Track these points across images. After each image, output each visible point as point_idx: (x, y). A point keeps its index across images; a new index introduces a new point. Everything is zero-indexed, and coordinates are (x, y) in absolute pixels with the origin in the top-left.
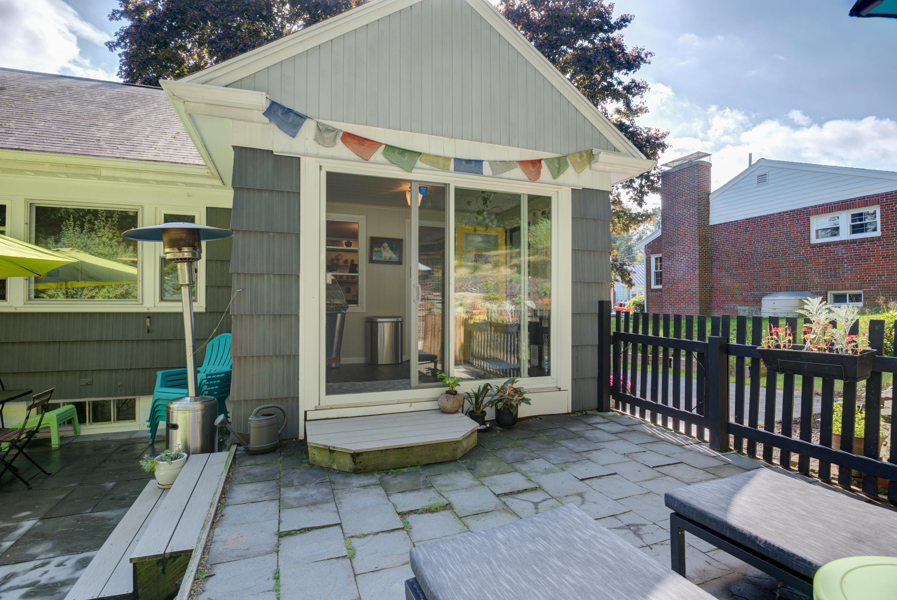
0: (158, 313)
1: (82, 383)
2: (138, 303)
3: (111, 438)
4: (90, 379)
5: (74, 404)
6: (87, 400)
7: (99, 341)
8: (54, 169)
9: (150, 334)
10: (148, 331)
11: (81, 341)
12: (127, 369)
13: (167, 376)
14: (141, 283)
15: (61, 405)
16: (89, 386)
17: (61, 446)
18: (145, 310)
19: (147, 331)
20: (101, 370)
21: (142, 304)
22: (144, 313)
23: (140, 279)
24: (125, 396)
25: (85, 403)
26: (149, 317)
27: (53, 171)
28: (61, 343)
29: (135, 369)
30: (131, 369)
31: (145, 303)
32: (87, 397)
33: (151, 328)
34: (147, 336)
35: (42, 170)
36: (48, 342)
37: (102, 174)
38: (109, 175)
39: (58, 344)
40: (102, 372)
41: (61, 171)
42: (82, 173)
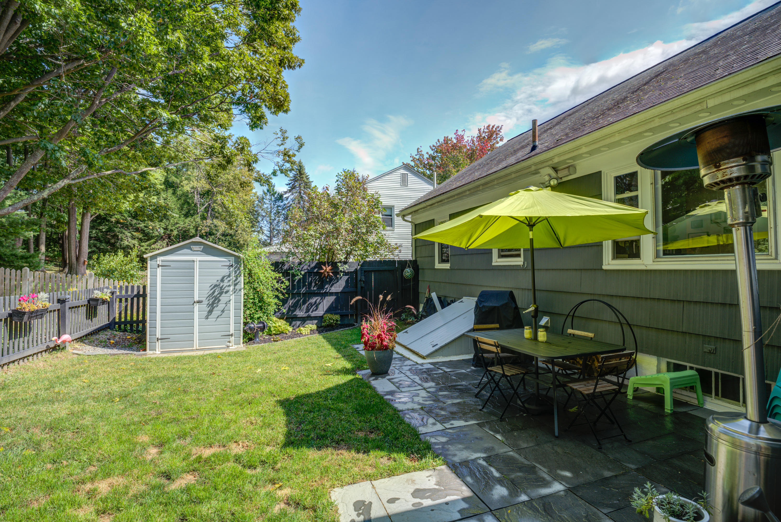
1: (705, 350)
2: (770, 257)
4: (713, 347)
5: (697, 370)
6: (714, 370)
7: (724, 304)
8: (664, 121)
11: (704, 302)
14: (773, 230)
15: (688, 368)
16: (713, 355)
17: (674, 414)
20: (726, 339)
25: (710, 372)
27: (662, 123)
28: (685, 303)
31: (780, 257)
32: (714, 368)
35: (654, 126)
36: (673, 301)
37: (709, 106)
38: (717, 103)
39: (682, 303)
40: (727, 341)
41: (670, 120)
42: (688, 113)
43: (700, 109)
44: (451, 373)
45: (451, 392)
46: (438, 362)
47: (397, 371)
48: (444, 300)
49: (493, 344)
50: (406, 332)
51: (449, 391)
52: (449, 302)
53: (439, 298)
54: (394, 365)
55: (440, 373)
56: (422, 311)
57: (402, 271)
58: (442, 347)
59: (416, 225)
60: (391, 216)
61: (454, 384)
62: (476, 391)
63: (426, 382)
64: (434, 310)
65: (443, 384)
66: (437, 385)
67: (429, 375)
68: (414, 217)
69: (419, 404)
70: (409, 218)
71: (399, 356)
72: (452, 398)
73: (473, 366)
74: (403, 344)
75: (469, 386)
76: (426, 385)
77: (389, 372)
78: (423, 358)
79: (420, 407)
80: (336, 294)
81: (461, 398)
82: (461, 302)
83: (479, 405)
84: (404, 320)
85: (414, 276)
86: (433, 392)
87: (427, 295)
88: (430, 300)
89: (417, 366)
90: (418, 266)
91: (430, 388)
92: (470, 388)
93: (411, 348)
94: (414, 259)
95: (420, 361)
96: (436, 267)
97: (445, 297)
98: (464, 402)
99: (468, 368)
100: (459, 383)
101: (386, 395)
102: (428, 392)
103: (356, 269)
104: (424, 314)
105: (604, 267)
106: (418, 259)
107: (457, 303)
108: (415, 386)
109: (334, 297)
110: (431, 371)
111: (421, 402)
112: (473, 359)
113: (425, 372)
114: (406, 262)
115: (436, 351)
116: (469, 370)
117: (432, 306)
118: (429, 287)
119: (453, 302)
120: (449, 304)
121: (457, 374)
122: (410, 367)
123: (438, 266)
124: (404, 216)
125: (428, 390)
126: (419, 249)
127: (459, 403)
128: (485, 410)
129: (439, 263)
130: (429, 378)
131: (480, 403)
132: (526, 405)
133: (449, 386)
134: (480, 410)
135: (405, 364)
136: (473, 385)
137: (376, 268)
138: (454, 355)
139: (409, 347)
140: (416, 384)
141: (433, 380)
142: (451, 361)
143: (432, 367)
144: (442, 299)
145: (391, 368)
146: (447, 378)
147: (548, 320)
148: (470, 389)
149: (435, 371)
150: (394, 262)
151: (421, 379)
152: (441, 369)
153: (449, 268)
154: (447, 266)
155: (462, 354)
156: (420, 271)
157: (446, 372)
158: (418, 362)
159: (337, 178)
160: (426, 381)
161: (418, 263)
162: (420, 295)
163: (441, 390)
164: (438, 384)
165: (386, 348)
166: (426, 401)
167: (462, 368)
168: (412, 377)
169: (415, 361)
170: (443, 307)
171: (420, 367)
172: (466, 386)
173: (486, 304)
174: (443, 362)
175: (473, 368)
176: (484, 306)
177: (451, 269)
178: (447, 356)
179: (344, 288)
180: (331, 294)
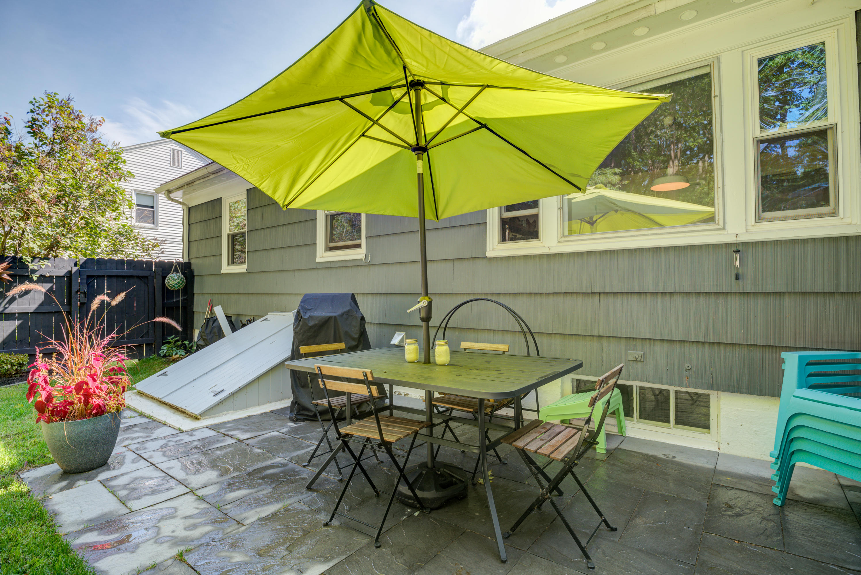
0: (754, 244)
1: (630, 358)
2: (716, 227)
3: (681, 459)
4: (641, 353)
6: (635, 384)
7: (654, 294)
8: (590, 34)
9: (740, 282)
10: (737, 277)
12: (698, 342)
13: (808, 364)
14: (720, 190)
16: (640, 363)
18: (732, 239)
19: (734, 277)
20: (657, 340)
21: (724, 229)
22: (728, 245)
23: (720, 185)
24: (697, 387)
25: (632, 388)
26: (738, 251)
27: (588, 37)
28: (602, 296)
29: (713, 343)
30: (705, 342)
31: (728, 227)
32: (636, 379)
33: (741, 271)
34: (733, 286)
35: (577, 40)
36: (585, 294)
37: (659, 11)
38: (669, 8)
39: (597, 296)
40: (659, 343)
41: (601, 32)
42: (628, 22)
43: (646, 15)
44: (251, 442)
45: (254, 487)
46: (224, 423)
47: (131, 456)
48: (236, 320)
49: (362, 378)
50: (164, 374)
51: (249, 487)
52: (245, 322)
53: (228, 317)
54: (126, 443)
55: (229, 446)
56: (198, 340)
57: (164, 278)
58: (232, 395)
59: (190, 209)
60: (152, 207)
61: (260, 465)
62: (308, 473)
63: (197, 472)
64: (220, 335)
65: (236, 469)
66: (222, 475)
67: (205, 454)
68: (188, 196)
69: (176, 541)
70: (178, 195)
71: (145, 420)
72: (258, 502)
73: (291, 420)
74: (156, 396)
75: (291, 465)
76: (196, 480)
77: (109, 461)
78: (196, 418)
79: (175, 552)
80: (22, 315)
81: (277, 500)
82: (266, 319)
83: (318, 511)
84: (165, 356)
85: (186, 286)
86: (213, 496)
87: (207, 315)
88: (212, 320)
89: (181, 437)
90: (192, 272)
91: (205, 486)
92: (293, 470)
93: (171, 403)
94: (186, 260)
95: (186, 424)
96: (223, 271)
97: (238, 315)
98: (287, 509)
99: (283, 426)
100: (269, 462)
101: (81, 532)
102: (201, 499)
103: (71, 272)
104: (201, 343)
105: (488, 254)
106: (192, 261)
107: (258, 322)
108: (170, 489)
109: (17, 323)
110: (210, 443)
111: (181, 533)
112: (291, 408)
113: (196, 447)
114: (171, 264)
115: (222, 402)
116: (284, 430)
117: (216, 330)
118: (211, 302)
119: (250, 322)
120: (244, 325)
121: (264, 441)
122: (162, 442)
123: (226, 269)
124: (169, 192)
125: (201, 493)
126: (194, 245)
127: (274, 516)
128: (335, 522)
129: (228, 265)
130: (205, 460)
131: (320, 504)
132: (420, 494)
133: (249, 474)
134: (326, 525)
135: (154, 436)
136: (298, 460)
137: (114, 272)
138: (255, 405)
139: (166, 400)
140: (173, 483)
141: (214, 465)
142: (249, 417)
143: (212, 433)
144: (233, 319)
145: (117, 450)
146: (243, 453)
147: (403, 337)
148: (293, 473)
149: (218, 441)
150: (149, 264)
151: (185, 468)
152: (231, 437)
153: (244, 271)
154: (241, 268)
155: (270, 402)
156: (196, 280)
157: (241, 441)
158: (184, 428)
159: (32, 107)
160: (198, 469)
161: (193, 267)
162: (196, 316)
163: (231, 486)
164: (224, 472)
165: (100, 410)
166: (195, 526)
167: (271, 428)
168: (163, 466)
169: (177, 425)
170: (234, 329)
171: (186, 438)
172: (284, 465)
173: (314, 314)
174: (235, 420)
175: (292, 424)
176: (310, 317)
177: (249, 272)
178: (241, 409)
179: (41, 305)
180: (10, 316)
